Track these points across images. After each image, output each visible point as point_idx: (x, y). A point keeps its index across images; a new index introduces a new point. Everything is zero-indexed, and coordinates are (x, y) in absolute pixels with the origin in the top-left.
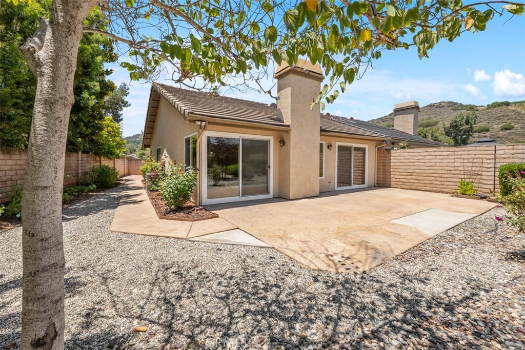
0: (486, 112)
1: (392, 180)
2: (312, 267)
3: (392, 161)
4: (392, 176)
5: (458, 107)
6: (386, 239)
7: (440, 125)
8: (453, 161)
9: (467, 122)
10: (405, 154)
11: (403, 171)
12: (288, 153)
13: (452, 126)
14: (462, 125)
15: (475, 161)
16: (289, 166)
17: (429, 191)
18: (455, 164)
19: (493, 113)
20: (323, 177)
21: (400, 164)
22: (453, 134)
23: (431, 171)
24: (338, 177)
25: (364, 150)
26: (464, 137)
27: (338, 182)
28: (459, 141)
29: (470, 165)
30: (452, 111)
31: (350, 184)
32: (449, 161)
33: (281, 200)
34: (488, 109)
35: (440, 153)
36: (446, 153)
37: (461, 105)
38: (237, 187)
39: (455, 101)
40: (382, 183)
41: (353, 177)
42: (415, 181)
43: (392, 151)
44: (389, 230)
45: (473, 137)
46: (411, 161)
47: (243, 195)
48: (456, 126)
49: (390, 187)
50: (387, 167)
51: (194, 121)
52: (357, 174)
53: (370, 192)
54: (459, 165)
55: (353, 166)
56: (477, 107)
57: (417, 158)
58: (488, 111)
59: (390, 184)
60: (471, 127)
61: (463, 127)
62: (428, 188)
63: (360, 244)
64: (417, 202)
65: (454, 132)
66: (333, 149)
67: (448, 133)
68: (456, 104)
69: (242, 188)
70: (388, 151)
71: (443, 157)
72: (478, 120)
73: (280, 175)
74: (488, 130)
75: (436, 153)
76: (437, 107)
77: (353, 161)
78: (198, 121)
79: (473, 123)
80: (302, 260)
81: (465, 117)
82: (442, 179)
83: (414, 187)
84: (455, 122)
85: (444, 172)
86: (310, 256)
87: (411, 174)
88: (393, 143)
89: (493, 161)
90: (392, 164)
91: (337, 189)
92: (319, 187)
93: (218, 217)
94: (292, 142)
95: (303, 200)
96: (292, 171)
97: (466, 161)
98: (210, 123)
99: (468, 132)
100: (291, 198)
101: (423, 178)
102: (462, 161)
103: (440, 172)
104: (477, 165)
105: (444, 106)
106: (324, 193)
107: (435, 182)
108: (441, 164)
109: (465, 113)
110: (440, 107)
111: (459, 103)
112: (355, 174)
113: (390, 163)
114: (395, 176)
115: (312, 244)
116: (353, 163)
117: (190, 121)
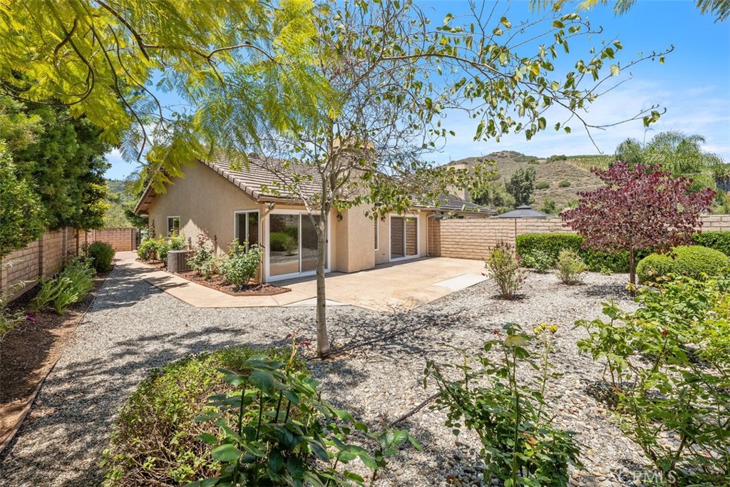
0: (545, 166)
1: (442, 249)
2: (380, 311)
3: (441, 230)
4: (442, 246)
5: (520, 158)
6: (426, 295)
7: (502, 179)
8: (488, 231)
9: (527, 179)
10: (452, 224)
11: (451, 240)
12: (346, 227)
13: (513, 182)
14: (522, 181)
15: (503, 231)
16: (347, 241)
17: (471, 259)
18: (490, 234)
19: (552, 167)
20: (377, 250)
21: (448, 234)
22: (514, 191)
23: (472, 241)
24: (392, 247)
25: (416, 219)
26: (524, 194)
27: (392, 253)
28: (520, 199)
29: (500, 235)
30: (515, 163)
31: (403, 255)
32: (485, 231)
33: (339, 273)
34: (548, 163)
35: (479, 224)
36: (483, 224)
37: (524, 156)
38: (298, 261)
39: (517, 151)
40: (433, 253)
41: (405, 247)
42: (460, 250)
43: (441, 221)
44: (430, 289)
45: (535, 195)
46: (457, 230)
47: (303, 270)
48: (517, 182)
49: (440, 256)
50: (437, 237)
51: (264, 202)
52: (410, 244)
53: (421, 262)
54: (493, 235)
55: (405, 235)
56: (538, 159)
57: (461, 228)
58: (548, 165)
59: (440, 254)
60: (531, 184)
61: (523, 184)
62: (471, 257)
63: (409, 299)
64: (457, 269)
65: (515, 189)
66: (386, 220)
67: (509, 190)
68: (518, 154)
69: (302, 262)
70: (438, 220)
71: (481, 228)
72: (537, 176)
73: (337, 249)
74: (548, 187)
75: (476, 224)
76: (499, 157)
77: (405, 230)
78: (267, 202)
79: (532, 179)
80: (373, 309)
81: (525, 172)
82: (481, 248)
83: (460, 256)
84: (516, 177)
85: (482, 241)
86: (377, 307)
87: (457, 243)
88: (442, 213)
89: (514, 231)
90: (441, 234)
91: (391, 260)
92: (374, 259)
93: (290, 290)
94: (349, 217)
95: (361, 273)
96: (350, 245)
97: (497, 231)
98: (278, 203)
99: (528, 189)
100: (350, 271)
101: (467, 247)
102: (494, 231)
103: (479, 241)
104: (504, 235)
105: (506, 157)
106: (379, 265)
107: (477, 251)
108: (480, 234)
109: (525, 166)
110: (503, 158)
111: (521, 153)
112: (408, 244)
113: (439, 232)
114: (445, 245)
115: (378, 301)
116: (405, 233)
117: (259, 202)
